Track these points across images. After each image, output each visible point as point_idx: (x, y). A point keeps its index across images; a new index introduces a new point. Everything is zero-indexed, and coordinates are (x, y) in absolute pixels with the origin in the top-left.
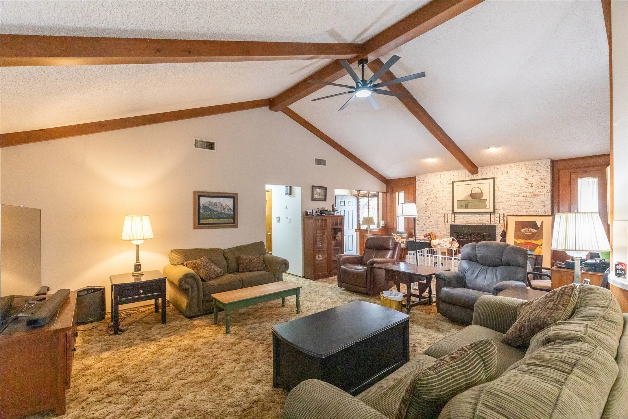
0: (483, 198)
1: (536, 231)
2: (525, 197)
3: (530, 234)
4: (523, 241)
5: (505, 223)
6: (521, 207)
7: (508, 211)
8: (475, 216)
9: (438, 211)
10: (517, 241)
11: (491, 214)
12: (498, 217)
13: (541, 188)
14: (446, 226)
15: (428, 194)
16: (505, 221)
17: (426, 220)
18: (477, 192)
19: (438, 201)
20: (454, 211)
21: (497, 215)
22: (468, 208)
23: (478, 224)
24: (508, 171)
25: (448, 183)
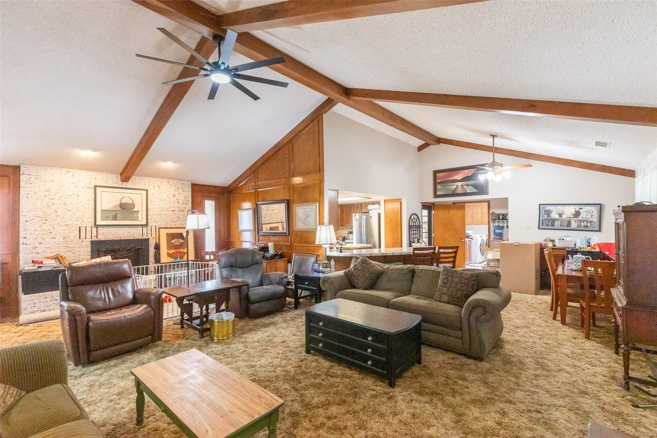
0: (134, 210)
1: (182, 241)
2: (173, 211)
3: (179, 244)
4: (174, 251)
5: (158, 235)
6: (171, 220)
7: (159, 224)
8: (125, 229)
9: (68, 223)
10: (169, 252)
11: (143, 226)
12: (150, 230)
13: (185, 205)
14: (82, 243)
15: (48, 197)
16: (157, 233)
17: (43, 237)
18: (127, 202)
19: (69, 209)
20: (97, 224)
21: (149, 228)
22: (116, 220)
23: (128, 238)
24: (160, 186)
25: (86, 186)
